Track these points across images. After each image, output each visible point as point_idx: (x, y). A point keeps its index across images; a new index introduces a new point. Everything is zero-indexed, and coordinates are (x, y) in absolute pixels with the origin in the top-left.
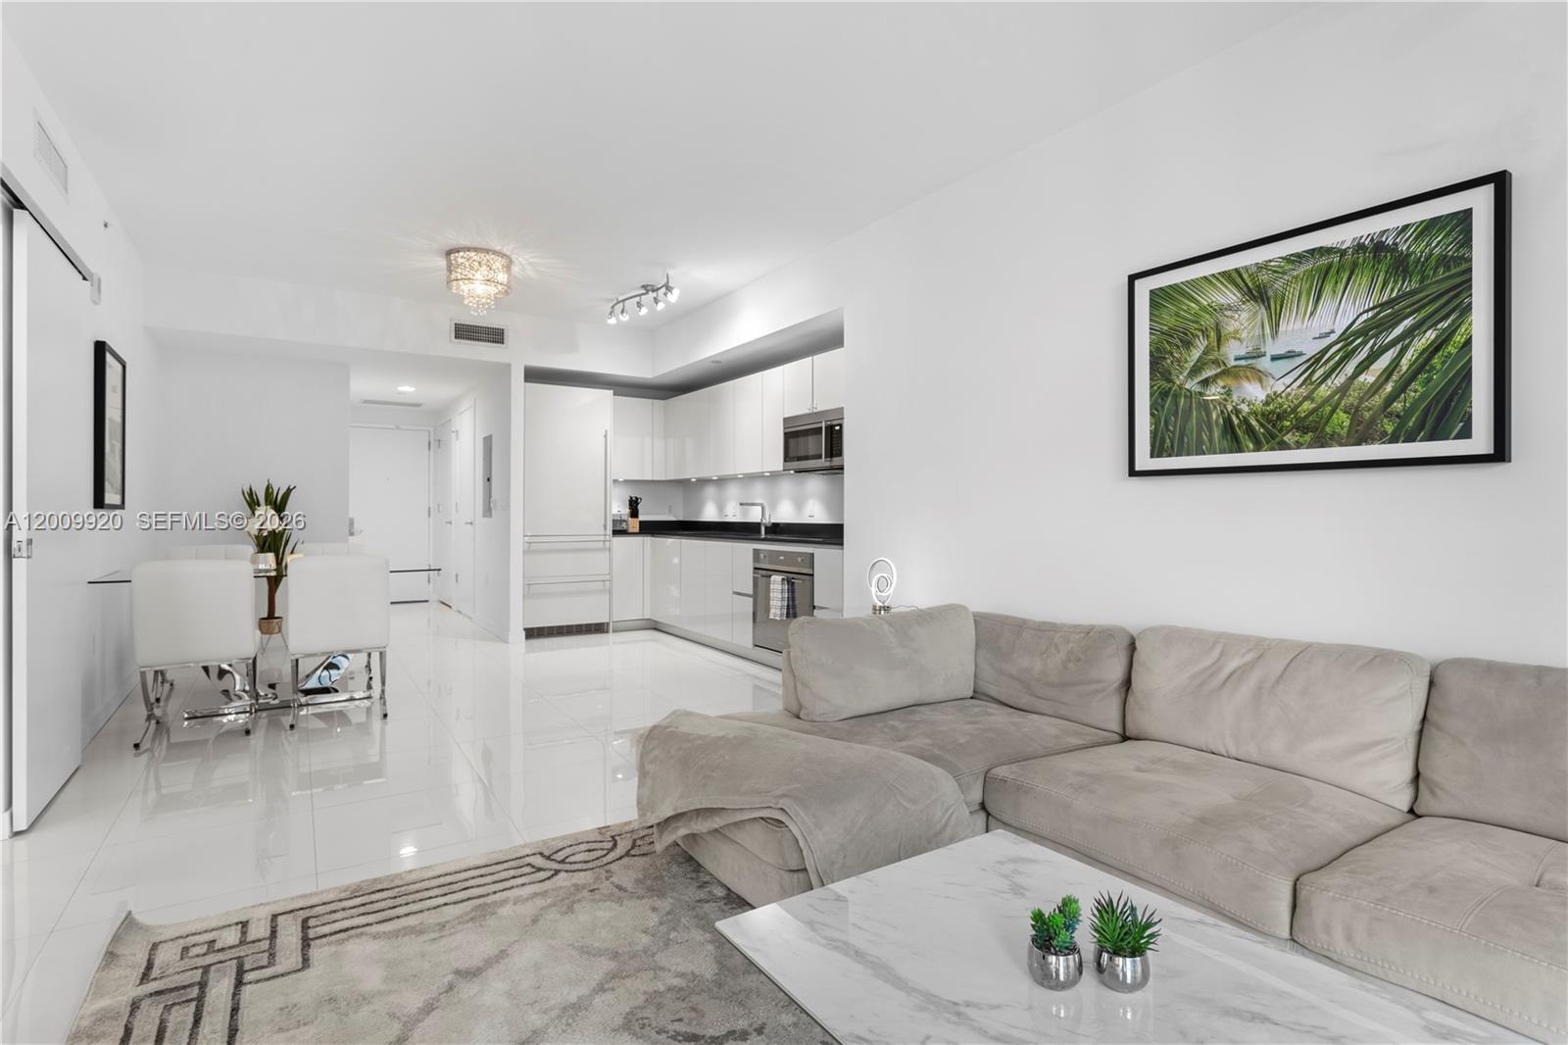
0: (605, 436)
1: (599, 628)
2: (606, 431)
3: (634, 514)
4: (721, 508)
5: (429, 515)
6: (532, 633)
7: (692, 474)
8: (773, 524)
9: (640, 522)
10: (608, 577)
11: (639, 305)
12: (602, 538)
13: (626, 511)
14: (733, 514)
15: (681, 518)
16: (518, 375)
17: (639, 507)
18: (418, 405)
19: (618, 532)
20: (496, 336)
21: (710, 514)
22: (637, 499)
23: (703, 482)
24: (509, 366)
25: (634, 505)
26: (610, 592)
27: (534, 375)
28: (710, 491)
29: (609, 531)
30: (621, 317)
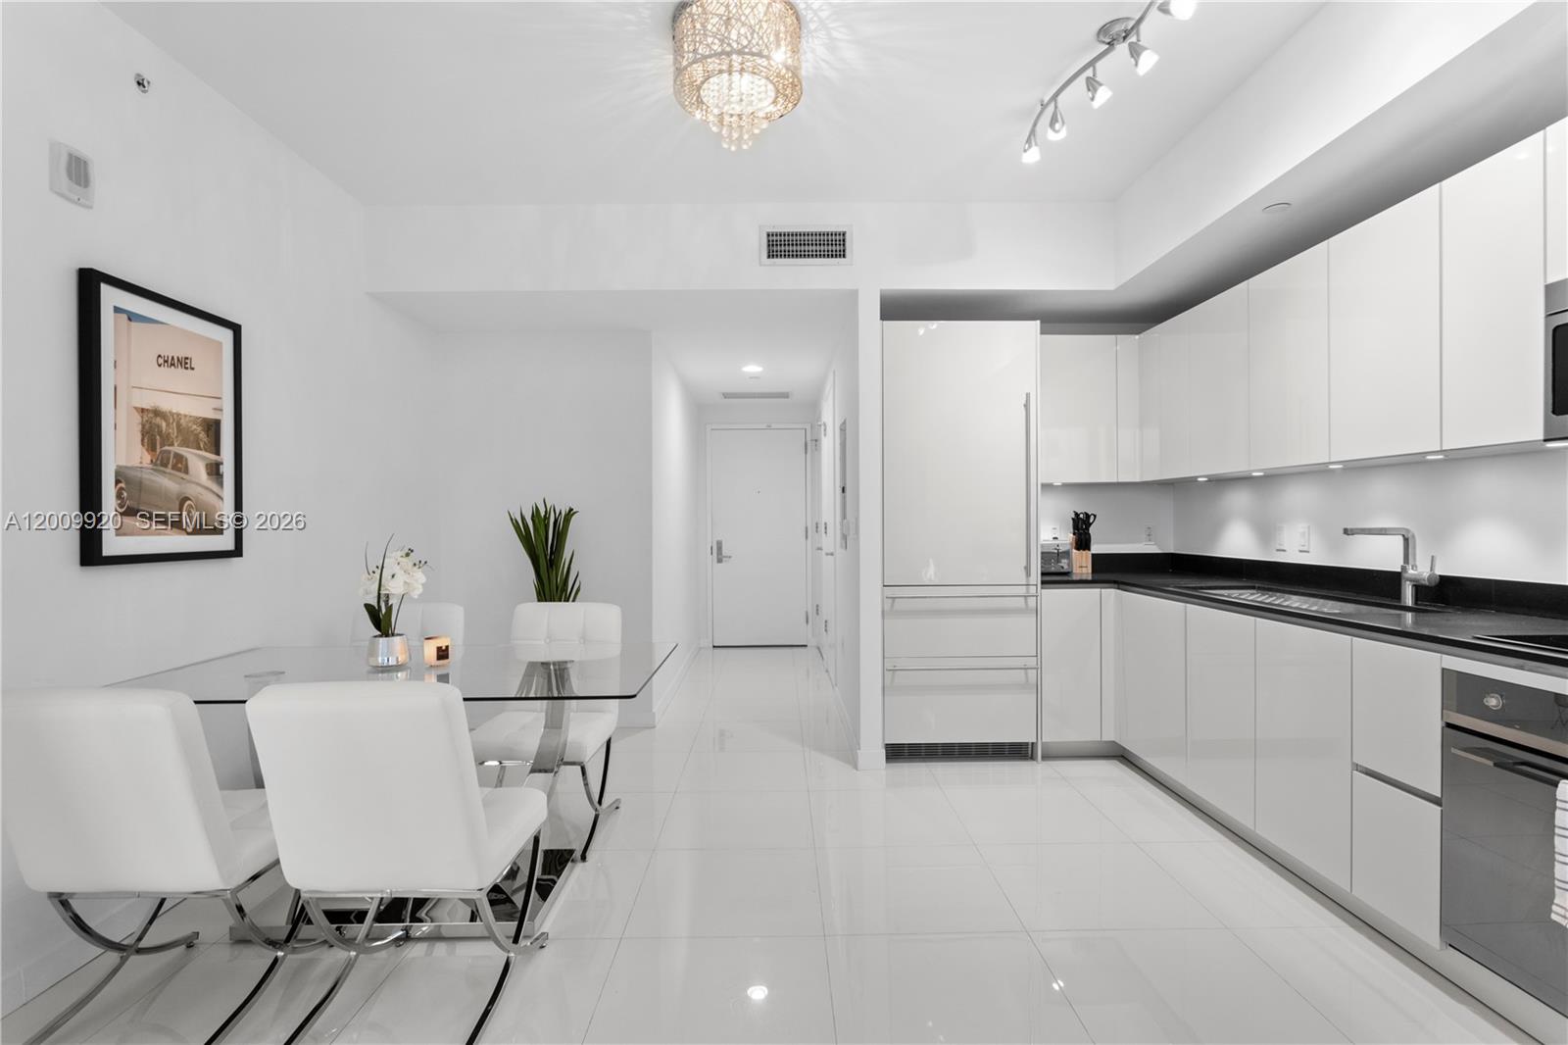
0: (1027, 406)
1: (1018, 752)
2: (1028, 395)
3: (1083, 542)
4: (1265, 532)
5: (807, 537)
6: (896, 753)
7: (1200, 468)
8: (1442, 578)
9: (1093, 555)
10: (1032, 662)
11: (1092, 85)
12: (1022, 590)
13: (1067, 538)
14: (1298, 547)
15: (1172, 551)
16: (870, 308)
17: (1091, 530)
18: (785, 395)
19: (1055, 576)
20: (832, 245)
21: (1237, 543)
22: (1088, 516)
23: (1221, 483)
24: (853, 295)
25: (1082, 527)
26: (1038, 689)
27: (896, 308)
28: (1239, 500)
29: (1036, 576)
30: (1051, 136)
